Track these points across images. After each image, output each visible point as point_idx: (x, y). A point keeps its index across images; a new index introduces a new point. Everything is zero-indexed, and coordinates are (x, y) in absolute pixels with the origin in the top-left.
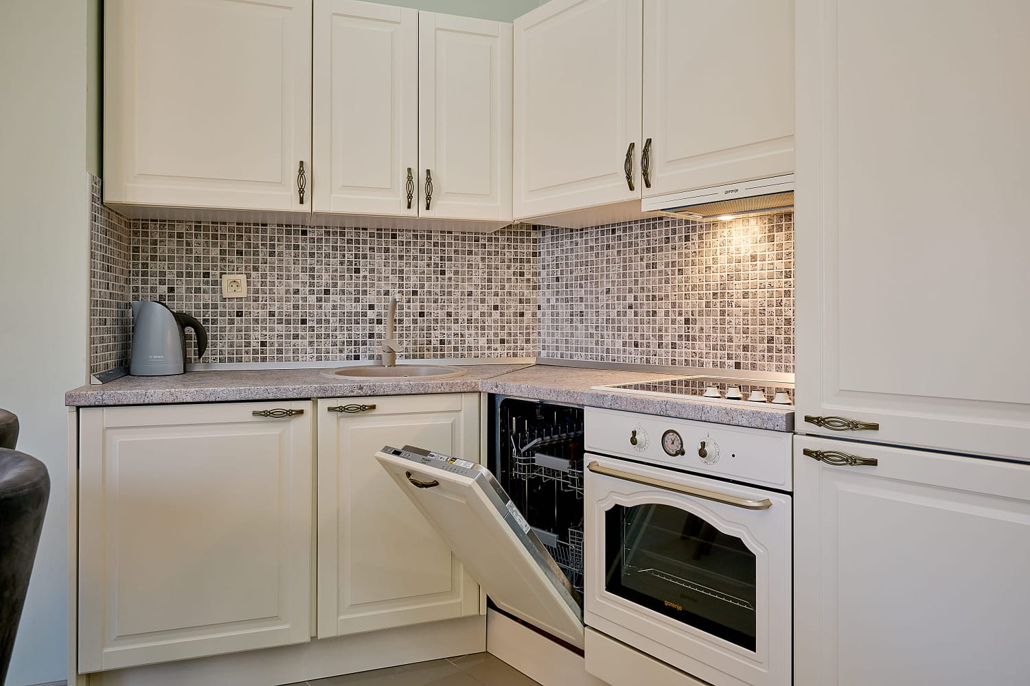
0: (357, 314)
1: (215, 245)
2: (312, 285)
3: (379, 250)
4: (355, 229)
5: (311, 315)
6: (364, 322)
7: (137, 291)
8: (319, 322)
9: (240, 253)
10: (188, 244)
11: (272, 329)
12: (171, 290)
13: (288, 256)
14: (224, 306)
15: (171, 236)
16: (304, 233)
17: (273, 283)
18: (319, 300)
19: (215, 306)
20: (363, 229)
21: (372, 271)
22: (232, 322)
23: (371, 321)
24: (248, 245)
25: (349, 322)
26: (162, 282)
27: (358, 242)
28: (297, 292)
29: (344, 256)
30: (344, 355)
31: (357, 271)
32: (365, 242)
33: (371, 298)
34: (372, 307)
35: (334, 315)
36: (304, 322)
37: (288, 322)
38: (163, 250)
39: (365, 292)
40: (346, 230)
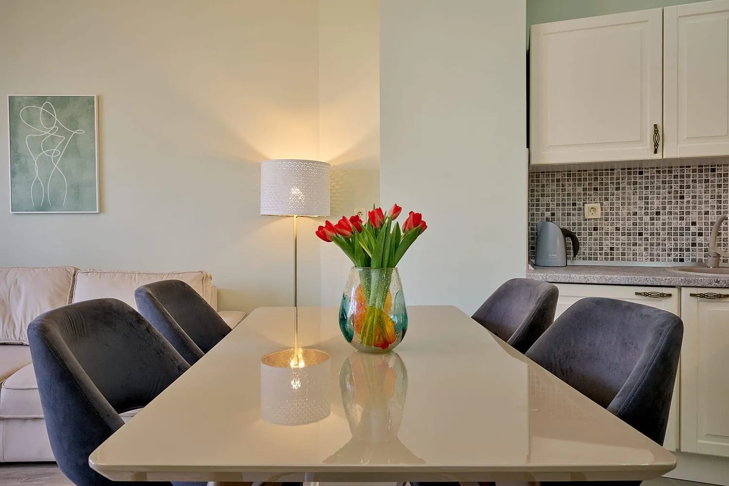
0: (681, 229)
1: (580, 185)
2: (647, 208)
3: (700, 182)
4: (680, 167)
5: (646, 229)
6: (688, 234)
7: (534, 216)
8: (652, 234)
9: (596, 189)
10: (563, 186)
11: (618, 239)
12: (553, 214)
13: (629, 190)
14: (586, 224)
15: (553, 181)
16: (641, 173)
17: (618, 209)
18: (652, 219)
19: (580, 224)
20: (686, 167)
21: (694, 197)
22: (590, 234)
23: (694, 234)
24: (601, 184)
25: (676, 234)
26: (547, 210)
27: (682, 176)
28: (635, 214)
29: (671, 187)
30: (672, 258)
31: (682, 197)
32: (688, 176)
33: (694, 216)
34: (694, 224)
35: (664, 229)
36: (641, 234)
37: (629, 234)
38: (548, 190)
39: (688, 213)
40: (673, 169)
